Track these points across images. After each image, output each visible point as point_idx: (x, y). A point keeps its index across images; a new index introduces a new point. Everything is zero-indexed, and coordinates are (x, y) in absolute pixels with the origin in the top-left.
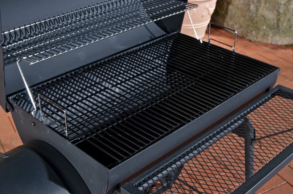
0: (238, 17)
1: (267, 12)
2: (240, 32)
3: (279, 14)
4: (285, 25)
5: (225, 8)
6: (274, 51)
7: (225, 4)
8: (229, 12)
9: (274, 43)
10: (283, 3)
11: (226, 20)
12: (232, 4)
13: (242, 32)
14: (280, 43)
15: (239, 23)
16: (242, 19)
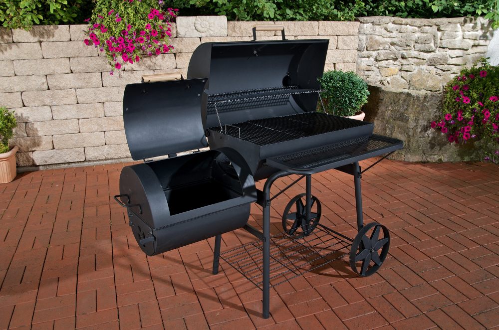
1: (400, 135)
3: (409, 136)
4: (414, 145)
6: (406, 165)
9: (406, 160)
10: (411, 127)
14: (411, 161)
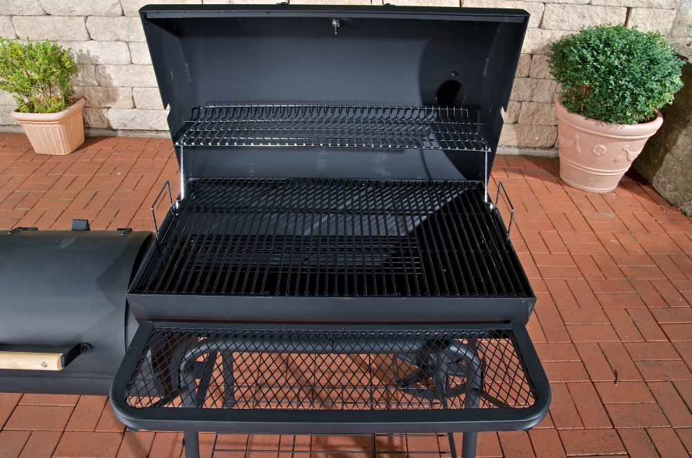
0: (675, 173)
2: (673, 196)
5: (660, 156)
7: (662, 150)
8: (664, 163)
11: (658, 173)
12: (672, 152)
13: (676, 196)
15: (675, 183)
16: (681, 178)
